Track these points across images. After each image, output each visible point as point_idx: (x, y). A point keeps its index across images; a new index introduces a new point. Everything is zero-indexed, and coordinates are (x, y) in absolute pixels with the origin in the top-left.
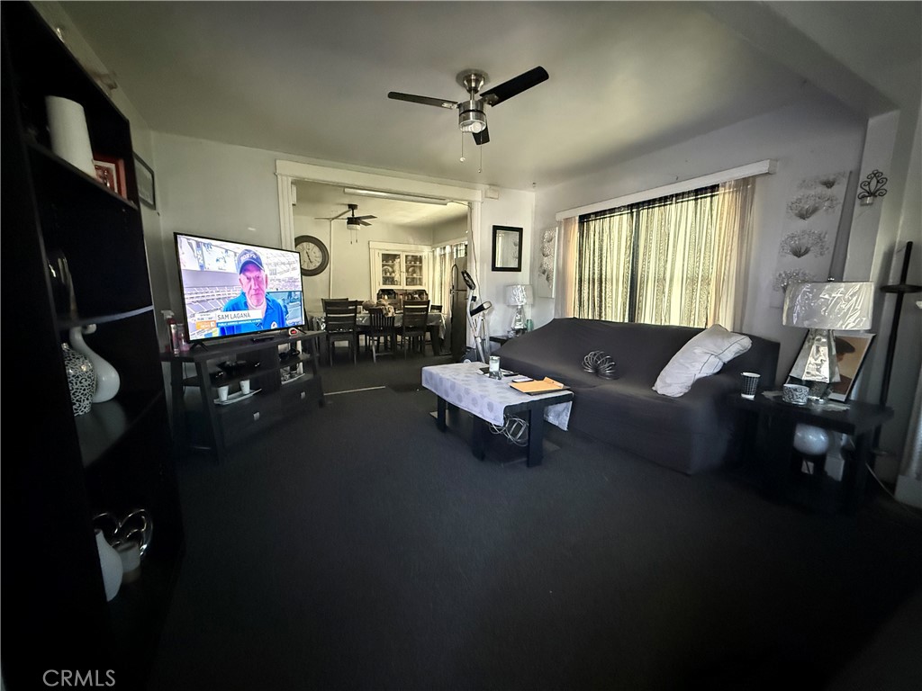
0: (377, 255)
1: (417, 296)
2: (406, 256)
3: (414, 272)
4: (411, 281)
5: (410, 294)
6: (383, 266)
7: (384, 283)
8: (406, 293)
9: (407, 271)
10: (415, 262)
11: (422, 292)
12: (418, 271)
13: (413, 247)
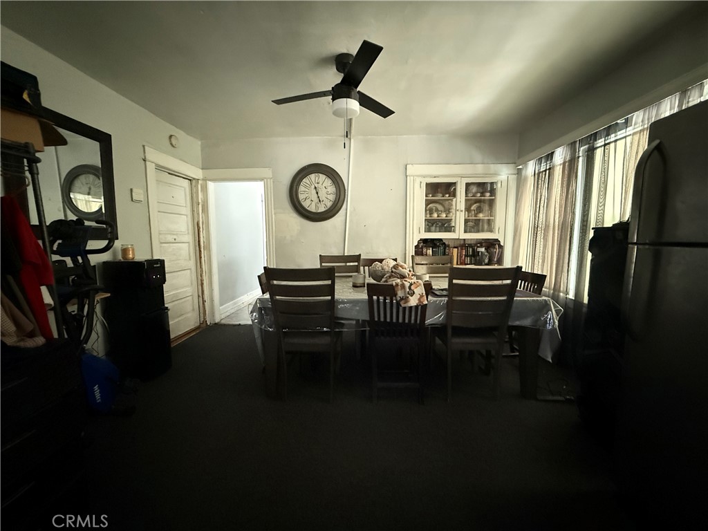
0: (417, 185)
1: (483, 250)
2: (468, 185)
3: (479, 210)
4: (473, 225)
5: (470, 246)
6: (428, 203)
7: (428, 230)
8: (463, 245)
9: (468, 209)
10: (483, 195)
11: (492, 244)
12: (486, 207)
13: (480, 168)
